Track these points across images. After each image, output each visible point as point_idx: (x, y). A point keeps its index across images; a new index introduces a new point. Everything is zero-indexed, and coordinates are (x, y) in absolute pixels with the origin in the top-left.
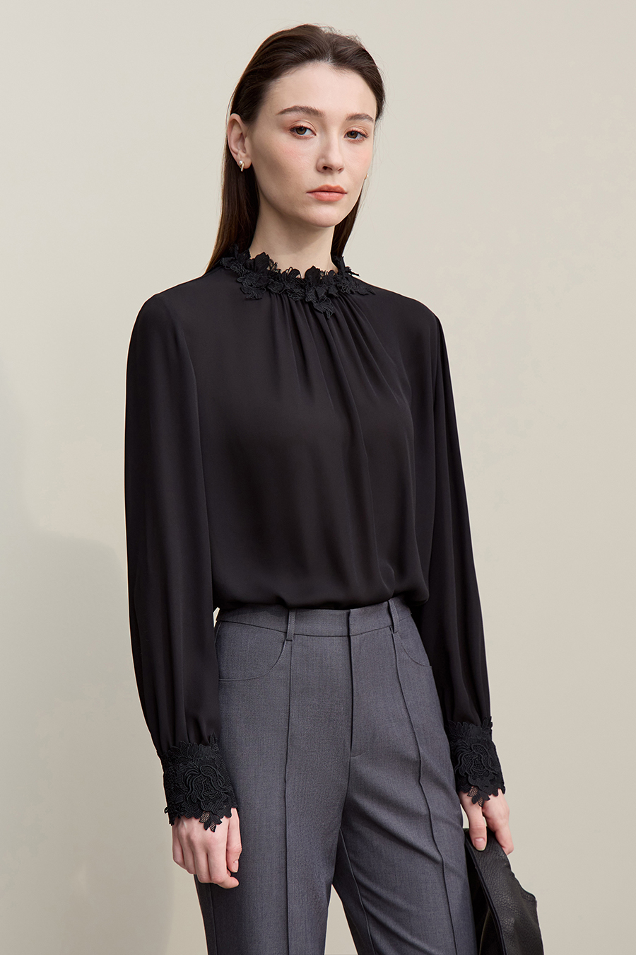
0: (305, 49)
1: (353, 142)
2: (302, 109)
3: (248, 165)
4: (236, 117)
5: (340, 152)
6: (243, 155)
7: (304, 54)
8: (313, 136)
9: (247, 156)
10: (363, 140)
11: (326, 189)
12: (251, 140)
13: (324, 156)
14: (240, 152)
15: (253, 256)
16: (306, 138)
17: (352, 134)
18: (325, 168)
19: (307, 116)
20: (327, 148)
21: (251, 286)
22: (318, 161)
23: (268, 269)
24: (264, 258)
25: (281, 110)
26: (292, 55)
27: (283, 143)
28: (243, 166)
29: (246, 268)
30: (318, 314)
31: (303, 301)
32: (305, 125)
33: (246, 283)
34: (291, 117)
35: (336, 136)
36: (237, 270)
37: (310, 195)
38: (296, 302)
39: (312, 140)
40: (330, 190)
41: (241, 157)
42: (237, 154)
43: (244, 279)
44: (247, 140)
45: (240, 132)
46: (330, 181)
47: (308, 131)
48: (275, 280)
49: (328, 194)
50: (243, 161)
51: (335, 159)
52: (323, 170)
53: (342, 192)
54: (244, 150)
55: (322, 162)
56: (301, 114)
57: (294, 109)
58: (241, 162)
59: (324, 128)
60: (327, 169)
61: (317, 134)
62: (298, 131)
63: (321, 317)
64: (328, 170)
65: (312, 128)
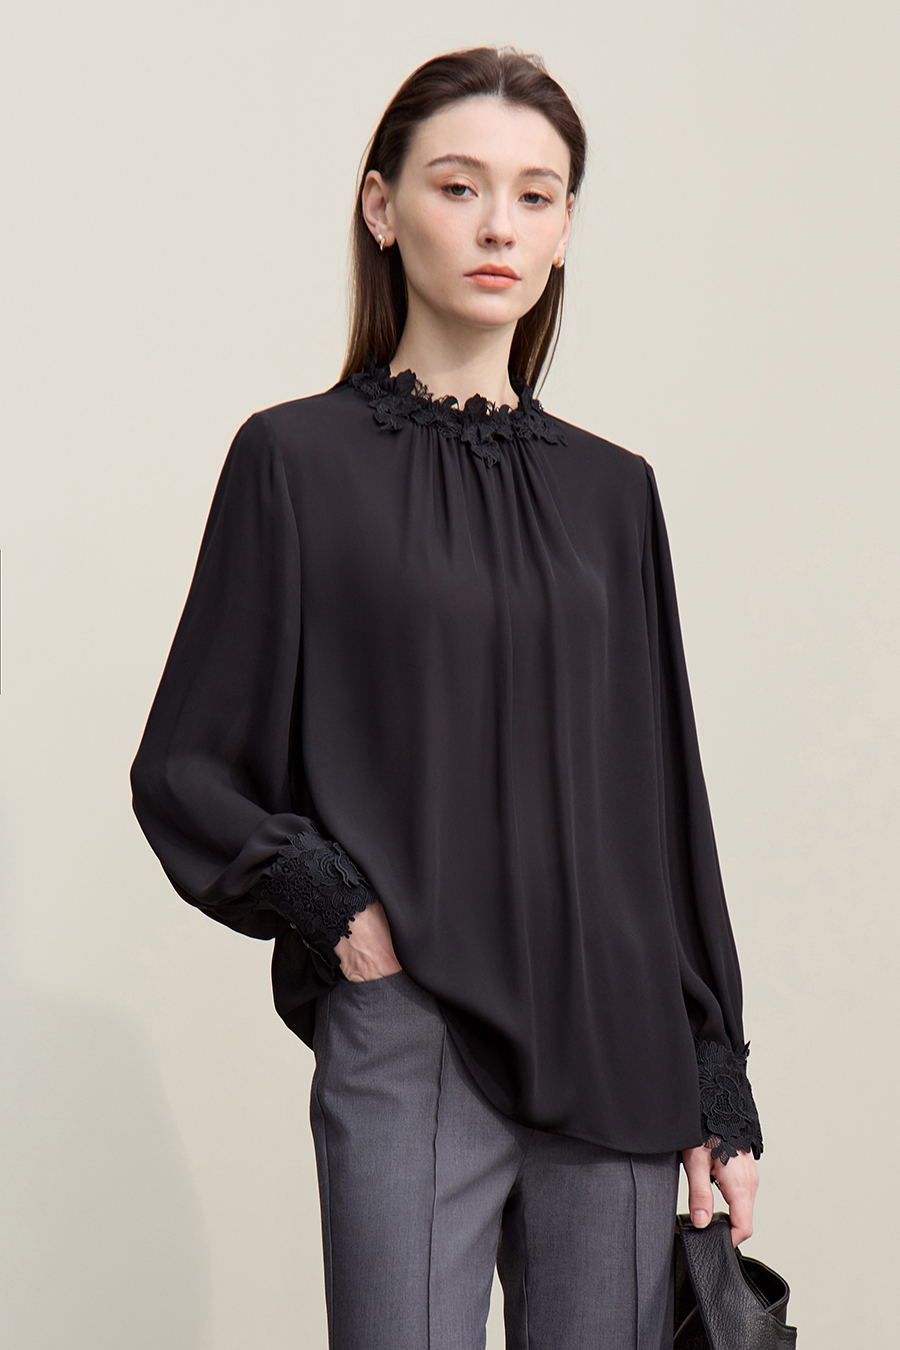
0: (467, 77)
1: (531, 208)
2: (458, 159)
3: (390, 242)
4: (375, 174)
5: (509, 218)
6: (384, 227)
7: (466, 85)
8: (474, 197)
9: (389, 229)
10: (546, 206)
11: (489, 270)
12: (395, 206)
13: (486, 224)
14: (380, 224)
15: (394, 374)
16: (463, 200)
17: (531, 197)
18: (489, 240)
19: (465, 169)
20: (491, 212)
21: (389, 412)
22: (479, 231)
23: (414, 393)
24: (409, 377)
25: (430, 159)
26: (447, 86)
27: (432, 207)
28: (383, 242)
29: (383, 388)
30: (477, 460)
31: (458, 439)
32: (461, 181)
33: (382, 408)
34: (443, 169)
35: (505, 198)
36: (371, 392)
37: (468, 279)
38: (448, 440)
39: (472, 202)
40: (495, 272)
41: (380, 229)
42: (374, 226)
43: (379, 404)
44: (389, 206)
45: (380, 196)
46: (495, 260)
47: (467, 191)
48: (423, 408)
49: (492, 278)
50: (383, 236)
51: (502, 228)
52: (486, 244)
53: (513, 277)
54: (385, 221)
55: (484, 231)
56: (457, 166)
57: (448, 159)
58: (380, 237)
59: (489, 186)
60: (490, 242)
61: (480, 195)
62: (455, 190)
63: (480, 464)
64: (492, 243)
65: (472, 187)
